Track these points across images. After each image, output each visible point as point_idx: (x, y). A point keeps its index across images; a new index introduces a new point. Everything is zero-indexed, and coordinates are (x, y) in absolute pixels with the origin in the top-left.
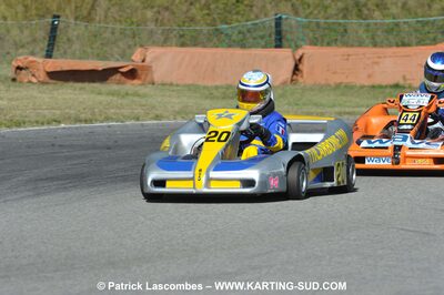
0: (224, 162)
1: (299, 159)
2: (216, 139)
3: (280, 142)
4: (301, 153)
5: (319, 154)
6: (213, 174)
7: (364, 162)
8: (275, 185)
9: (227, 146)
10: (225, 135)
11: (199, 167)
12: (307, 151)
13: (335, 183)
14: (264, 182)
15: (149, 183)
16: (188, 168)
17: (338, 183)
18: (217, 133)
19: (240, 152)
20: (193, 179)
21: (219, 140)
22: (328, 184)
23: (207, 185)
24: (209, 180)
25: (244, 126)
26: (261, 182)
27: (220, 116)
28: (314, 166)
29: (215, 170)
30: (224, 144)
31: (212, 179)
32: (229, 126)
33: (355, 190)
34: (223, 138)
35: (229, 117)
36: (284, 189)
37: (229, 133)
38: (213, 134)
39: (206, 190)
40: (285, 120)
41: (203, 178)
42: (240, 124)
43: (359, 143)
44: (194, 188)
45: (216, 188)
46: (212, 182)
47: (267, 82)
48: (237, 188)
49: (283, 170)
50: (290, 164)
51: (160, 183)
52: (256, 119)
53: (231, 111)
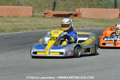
0: (55, 46)
1: (78, 46)
2: (53, 39)
3: (73, 40)
4: (79, 44)
5: (86, 44)
6: (51, 51)
7: (105, 45)
8: (70, 54)
9: (56, 41)
10: (56, 38)
11: (47, 48)
12: (82, 43)
13: (91, 53)
14: (66, 53)
15: (32, 53)
16: (44, 48)
17: (92, 53)
18: (53, 37)
19: (61, 43)
20: (45, 52)
21: (54, 40)
22: (88, 53)
23: (49, 54)
24: (50, 52)
25: (62, 36)
26: (65, 53)
27: (55, 32)
28: (84, 48)
29: (52, 49)
30: (55, 41)
31: (51, 52)
32: (57, 35)
33: (98, 54)
34: (55, 39)
35: (57, 32)
36: (73, 55)
37: (57, 38)
38: (52, 38)
39: (49, 55)
40: (76, 33)
41: (48, 51)
42: (60, 35)
43: (104, 39)
44: (45, 55)
45: (52, 55)
46: (51, 53)
47: (70, 21)
48: (58, 55)
49: (73, 49)
50: (75, 47)
51: (35, 53)
52: (66, 33)
53: (58, 31)
